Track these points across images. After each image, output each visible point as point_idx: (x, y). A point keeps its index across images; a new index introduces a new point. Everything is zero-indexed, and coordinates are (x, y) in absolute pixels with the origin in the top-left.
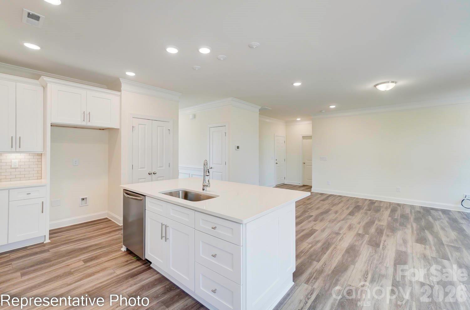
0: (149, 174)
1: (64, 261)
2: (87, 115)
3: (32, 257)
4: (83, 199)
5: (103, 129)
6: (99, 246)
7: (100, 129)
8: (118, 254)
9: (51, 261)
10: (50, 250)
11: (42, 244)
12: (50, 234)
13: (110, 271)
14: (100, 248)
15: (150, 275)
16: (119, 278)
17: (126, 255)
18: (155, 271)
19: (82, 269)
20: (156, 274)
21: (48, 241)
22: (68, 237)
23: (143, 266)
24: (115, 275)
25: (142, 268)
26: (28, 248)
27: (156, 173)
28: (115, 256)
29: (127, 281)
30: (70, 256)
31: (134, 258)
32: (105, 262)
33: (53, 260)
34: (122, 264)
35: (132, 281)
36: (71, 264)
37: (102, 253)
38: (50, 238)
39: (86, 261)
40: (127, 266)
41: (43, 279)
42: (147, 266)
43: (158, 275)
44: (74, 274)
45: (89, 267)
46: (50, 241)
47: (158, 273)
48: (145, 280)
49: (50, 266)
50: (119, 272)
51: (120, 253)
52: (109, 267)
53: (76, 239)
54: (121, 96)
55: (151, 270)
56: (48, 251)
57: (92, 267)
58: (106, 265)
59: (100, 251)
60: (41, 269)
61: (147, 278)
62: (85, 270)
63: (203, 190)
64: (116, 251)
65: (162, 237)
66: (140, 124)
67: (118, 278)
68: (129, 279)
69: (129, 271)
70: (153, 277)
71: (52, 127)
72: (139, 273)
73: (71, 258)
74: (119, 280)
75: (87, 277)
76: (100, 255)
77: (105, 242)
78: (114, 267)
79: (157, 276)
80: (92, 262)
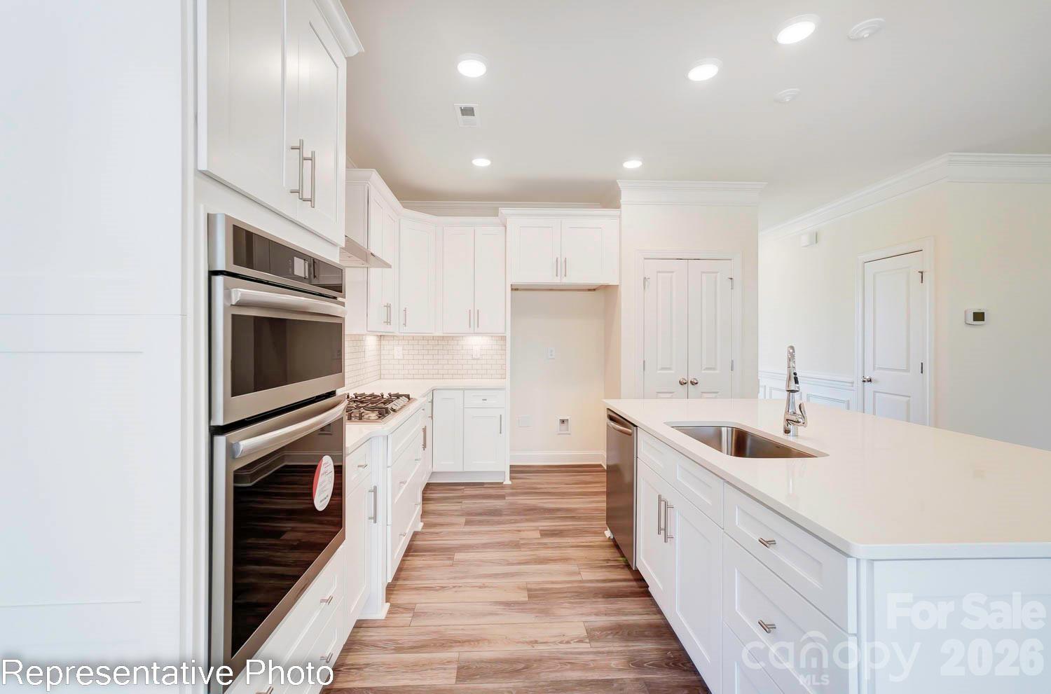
0: (681, 383)
1: (516, 522)
2: (561, 265)
3: (484, 501)
4: (563, 421)
5: (594, 290)
6: (570, 514)
7: (589, 290)
8: (597, 540)
9: (501, 515)
10: (507, 498)
11: (499, 485)
12: (511, 472)
13: (574, 568)
14: (573, 518)
15: (641, 608)
16: (583, 587)
17: (610, 547)
18: (655, 604)
19: (534, 544)
20: (655, 614)
21: (508, 482)
22: (535, 483)
23: (634, 584)
24: (578, 578)
25: (632, 587)
26: (485, 486)
27: (697, 383)
28: (591, 542)
29: (594, 600)
30: (527, 517)
31: (621, 559)
32: (572, 547)
33: (505, 515)
34: (597, 562)
35: (602, 605)
36: (524, 531)
37: (571, 527)
38: (511, 478)
39: (545, 533)
40: (604, 570)
41: (485, 539)
42: (641, 587)
43: (658, 616)
44: (522, 550)
45: (546, 546)
46: (510, 483)
47: (660, 612)
48: (626, 615)
49: (499, 523)
50: (587, 575)
51: (601, 538)
52: (575, 560)
53: (546, 491)
54: (620, 217)
55: (648, 598)
56: (502, 497)
57: (549, 548)
58: (571, 552)
59: (571, 523)
60: (488, 523)
61: (632, 613)
62: (537, 549)
63: (787, 432)
64: (596, 533)
65: (659, 529)
66: (659, 272)
67: (580, 587)
68: (599, 598)
69: (604, 581)
70: (646, 617)
71: (514, 292)
72: (620, 594)
73: (527, 520)
74: (581, 590)
75: (536, 562)
76: (569, 530)
77: (584, 509)
78: (581, 563)
79: (654, 617)
80: (552, 539)
